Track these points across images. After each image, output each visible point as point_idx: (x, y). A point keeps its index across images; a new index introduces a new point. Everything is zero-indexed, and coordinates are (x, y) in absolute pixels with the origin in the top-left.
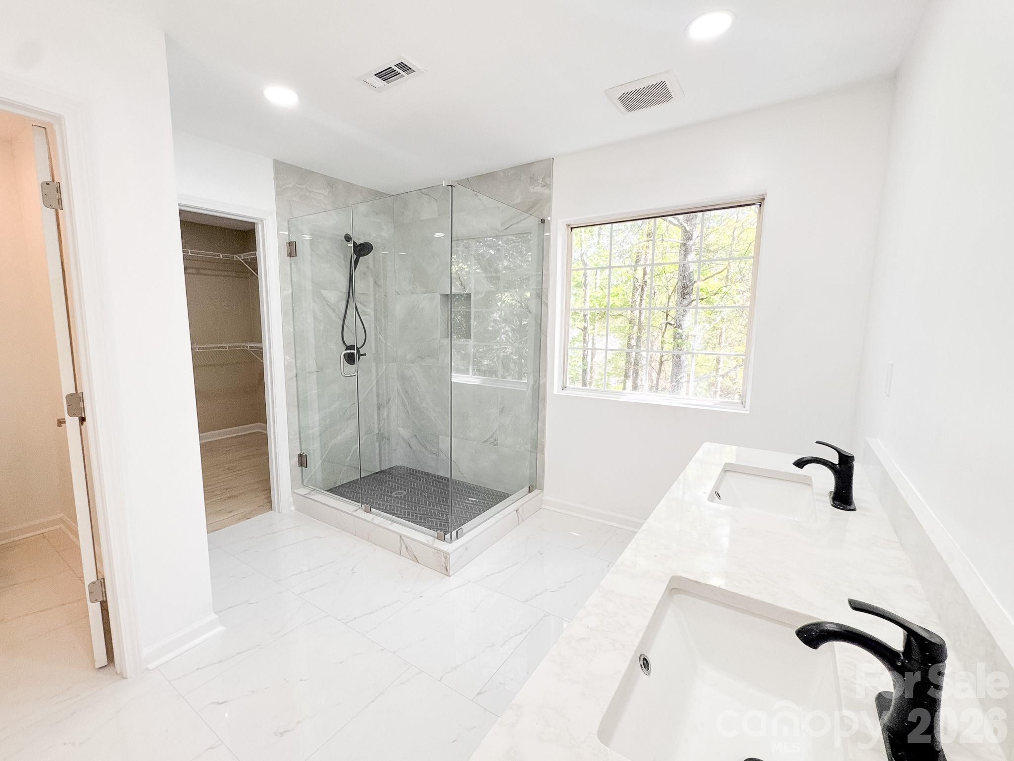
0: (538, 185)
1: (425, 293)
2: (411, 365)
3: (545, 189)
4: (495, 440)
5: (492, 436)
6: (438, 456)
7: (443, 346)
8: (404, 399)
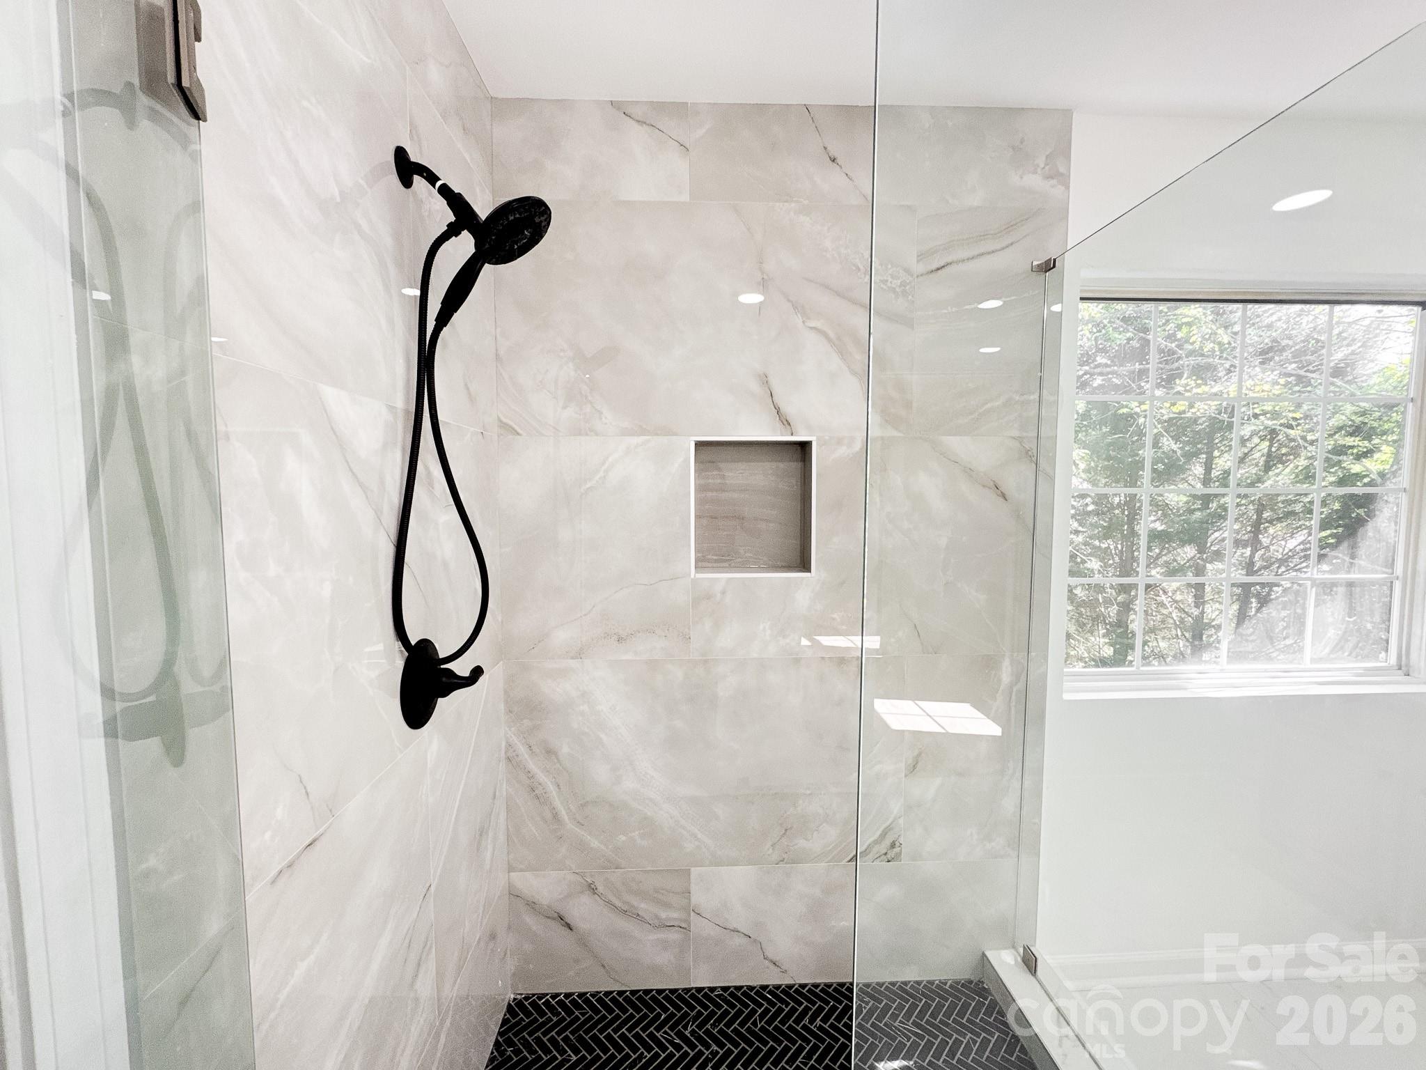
0: (1035, 172)
1: (633, 435)
2: (573, 663)
3: (1053, 186)
4: (893, 845)
5: (884, 835)
6: (686, 929)
7: (709, 597)
8: (541, 777)
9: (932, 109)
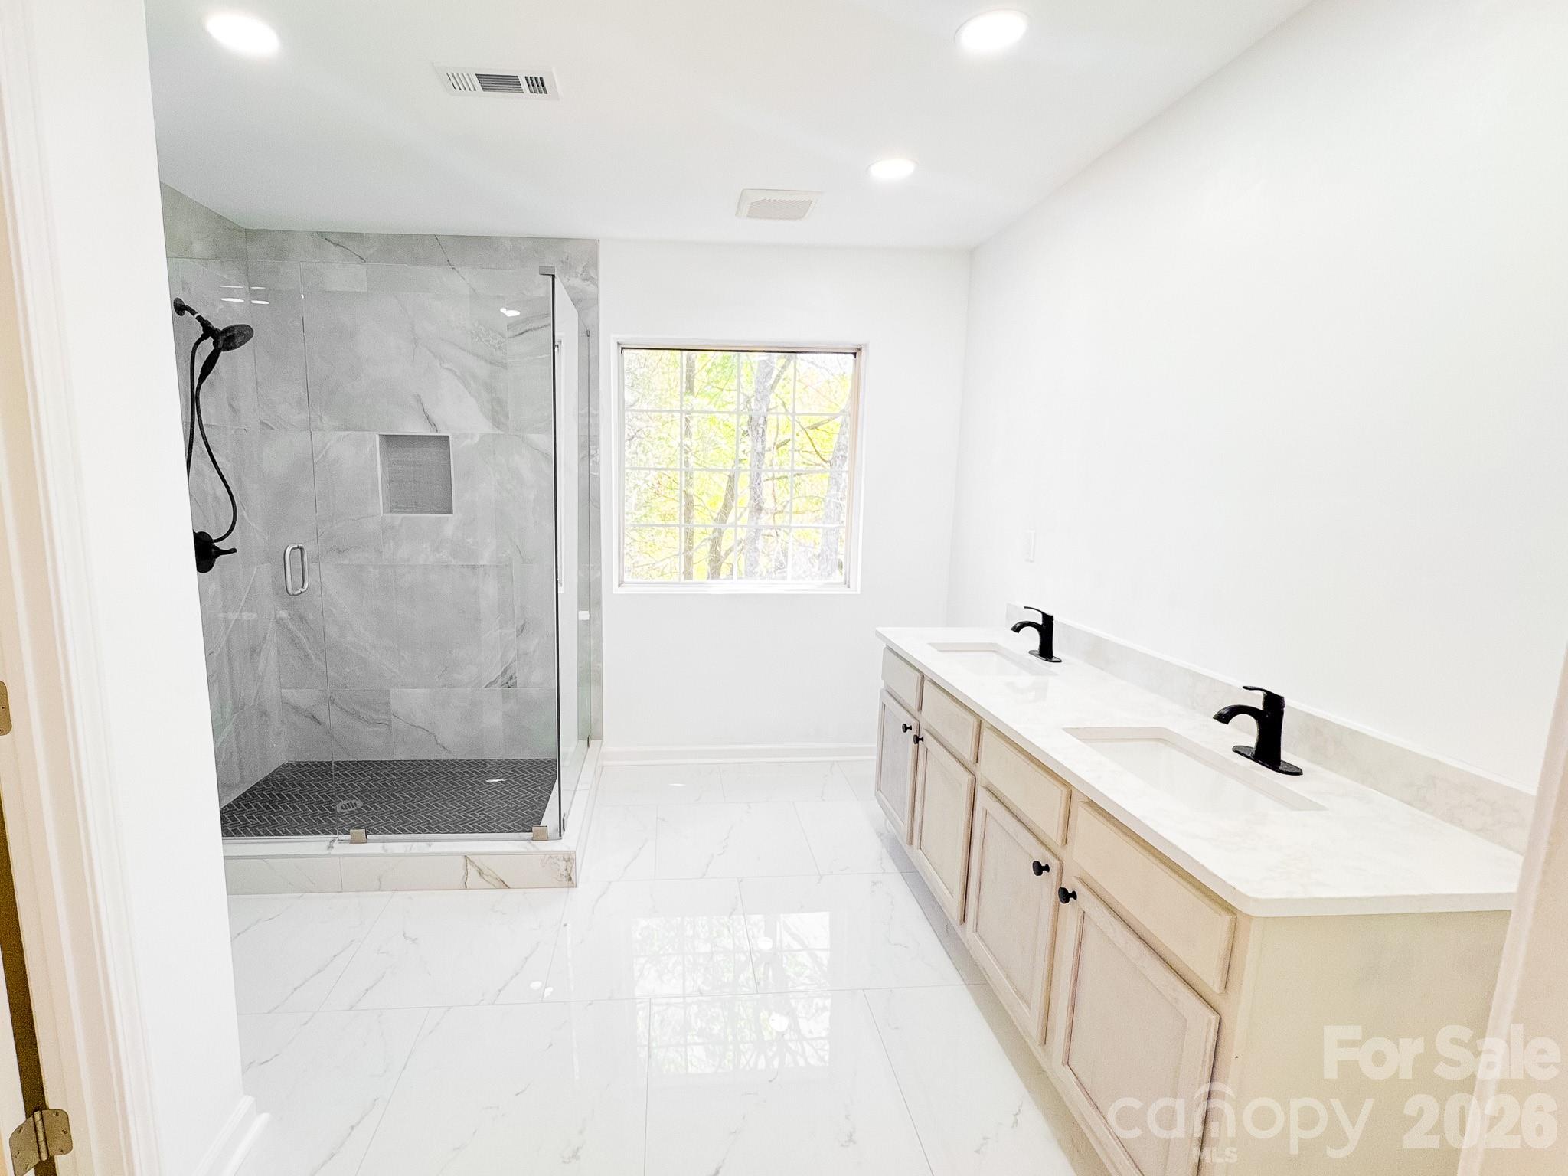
0: (577, 277)
1: (342, 430)
3: (588, 285)
4: (511, 678)
5: (505, 672)
6: (390, 726)
7: (392, 528)
8: (297, 632)
9: (512, 239)
